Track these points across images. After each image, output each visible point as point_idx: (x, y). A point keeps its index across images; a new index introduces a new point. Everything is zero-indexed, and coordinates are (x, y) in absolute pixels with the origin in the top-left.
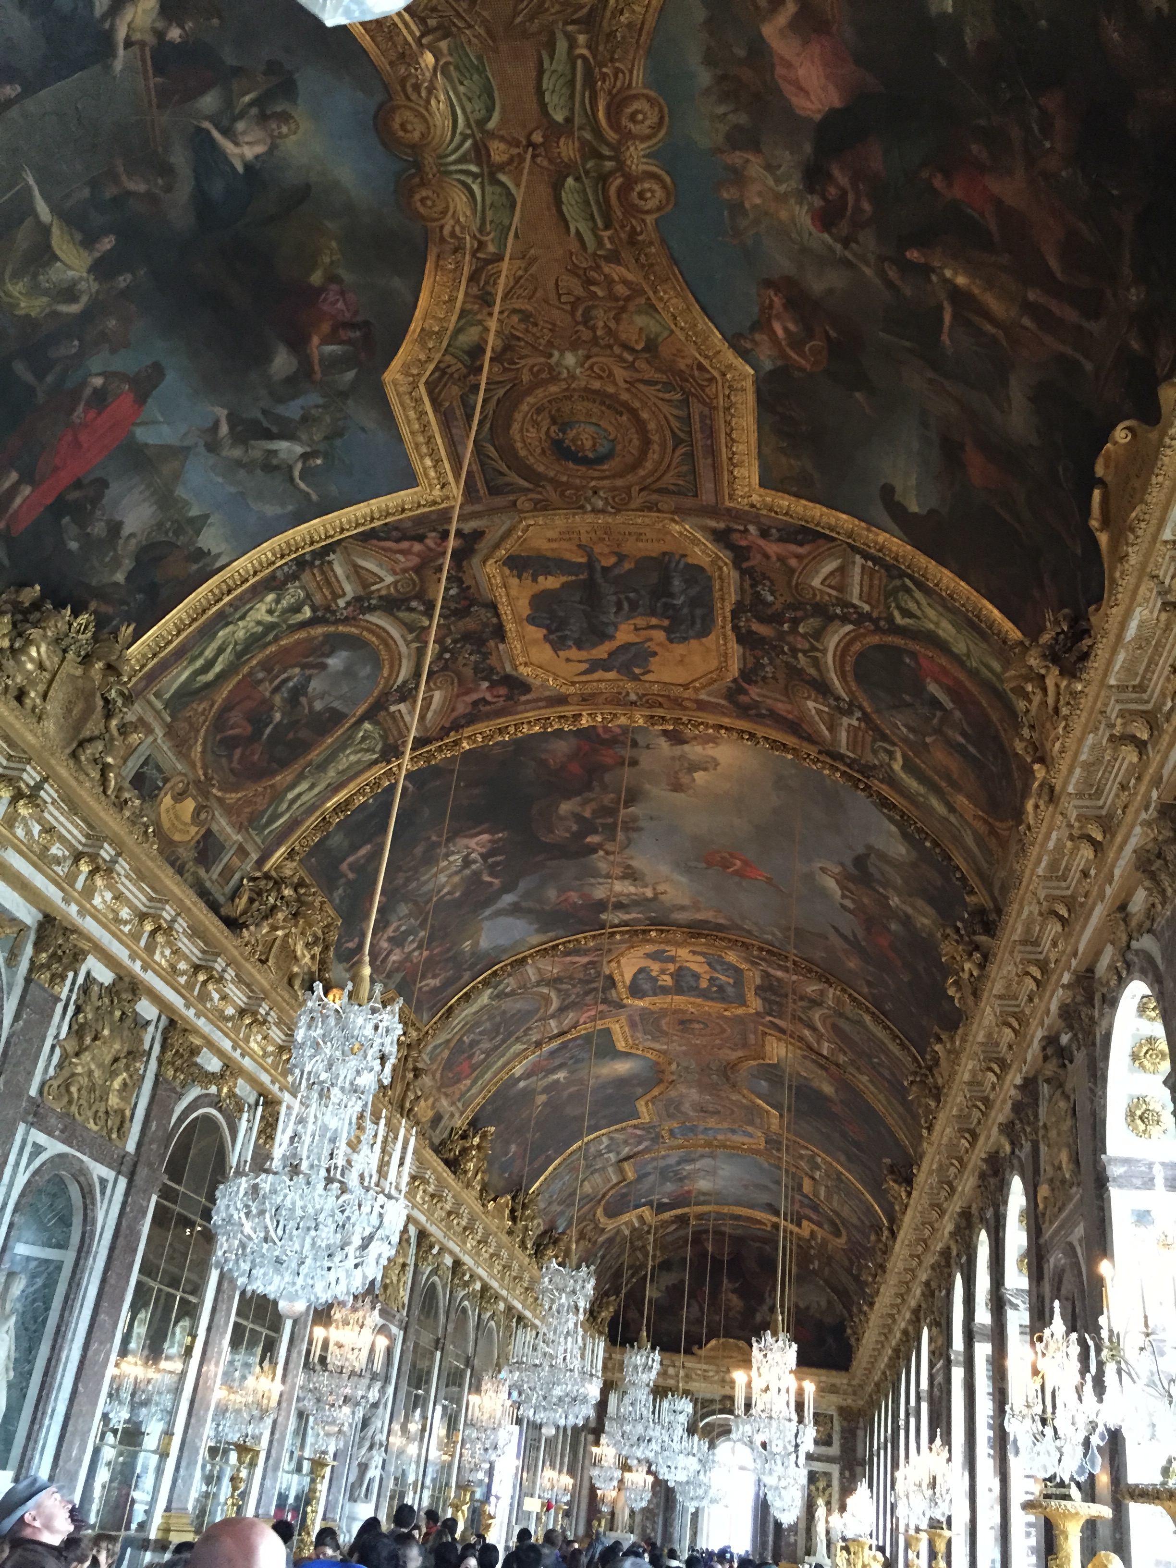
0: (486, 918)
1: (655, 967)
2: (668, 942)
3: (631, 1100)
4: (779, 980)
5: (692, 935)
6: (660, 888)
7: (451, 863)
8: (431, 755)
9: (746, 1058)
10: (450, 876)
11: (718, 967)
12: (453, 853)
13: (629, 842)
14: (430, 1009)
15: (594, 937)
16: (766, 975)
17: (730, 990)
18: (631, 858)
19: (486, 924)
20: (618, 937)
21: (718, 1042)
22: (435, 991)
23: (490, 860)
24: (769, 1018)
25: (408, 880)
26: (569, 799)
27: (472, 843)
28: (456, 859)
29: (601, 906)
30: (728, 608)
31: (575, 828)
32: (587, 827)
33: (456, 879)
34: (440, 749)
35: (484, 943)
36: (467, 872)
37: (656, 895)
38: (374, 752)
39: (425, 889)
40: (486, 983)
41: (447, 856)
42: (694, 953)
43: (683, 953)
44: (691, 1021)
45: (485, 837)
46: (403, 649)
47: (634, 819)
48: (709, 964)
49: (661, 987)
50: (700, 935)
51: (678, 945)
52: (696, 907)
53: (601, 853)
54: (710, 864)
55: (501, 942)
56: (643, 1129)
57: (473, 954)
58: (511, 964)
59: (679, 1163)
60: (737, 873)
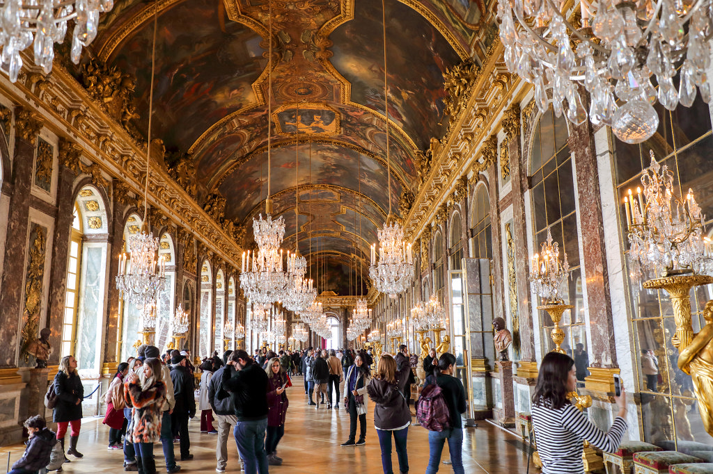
1: (321, 125)
11: (293, 128)
17: (287, 118)
21: (289, 80)
28: (370, 183)
29: (336, 151)
42: (304, 133)
47: (321, 170)
48: (297, 128)
49: (319, 115)
52: (303, 150)
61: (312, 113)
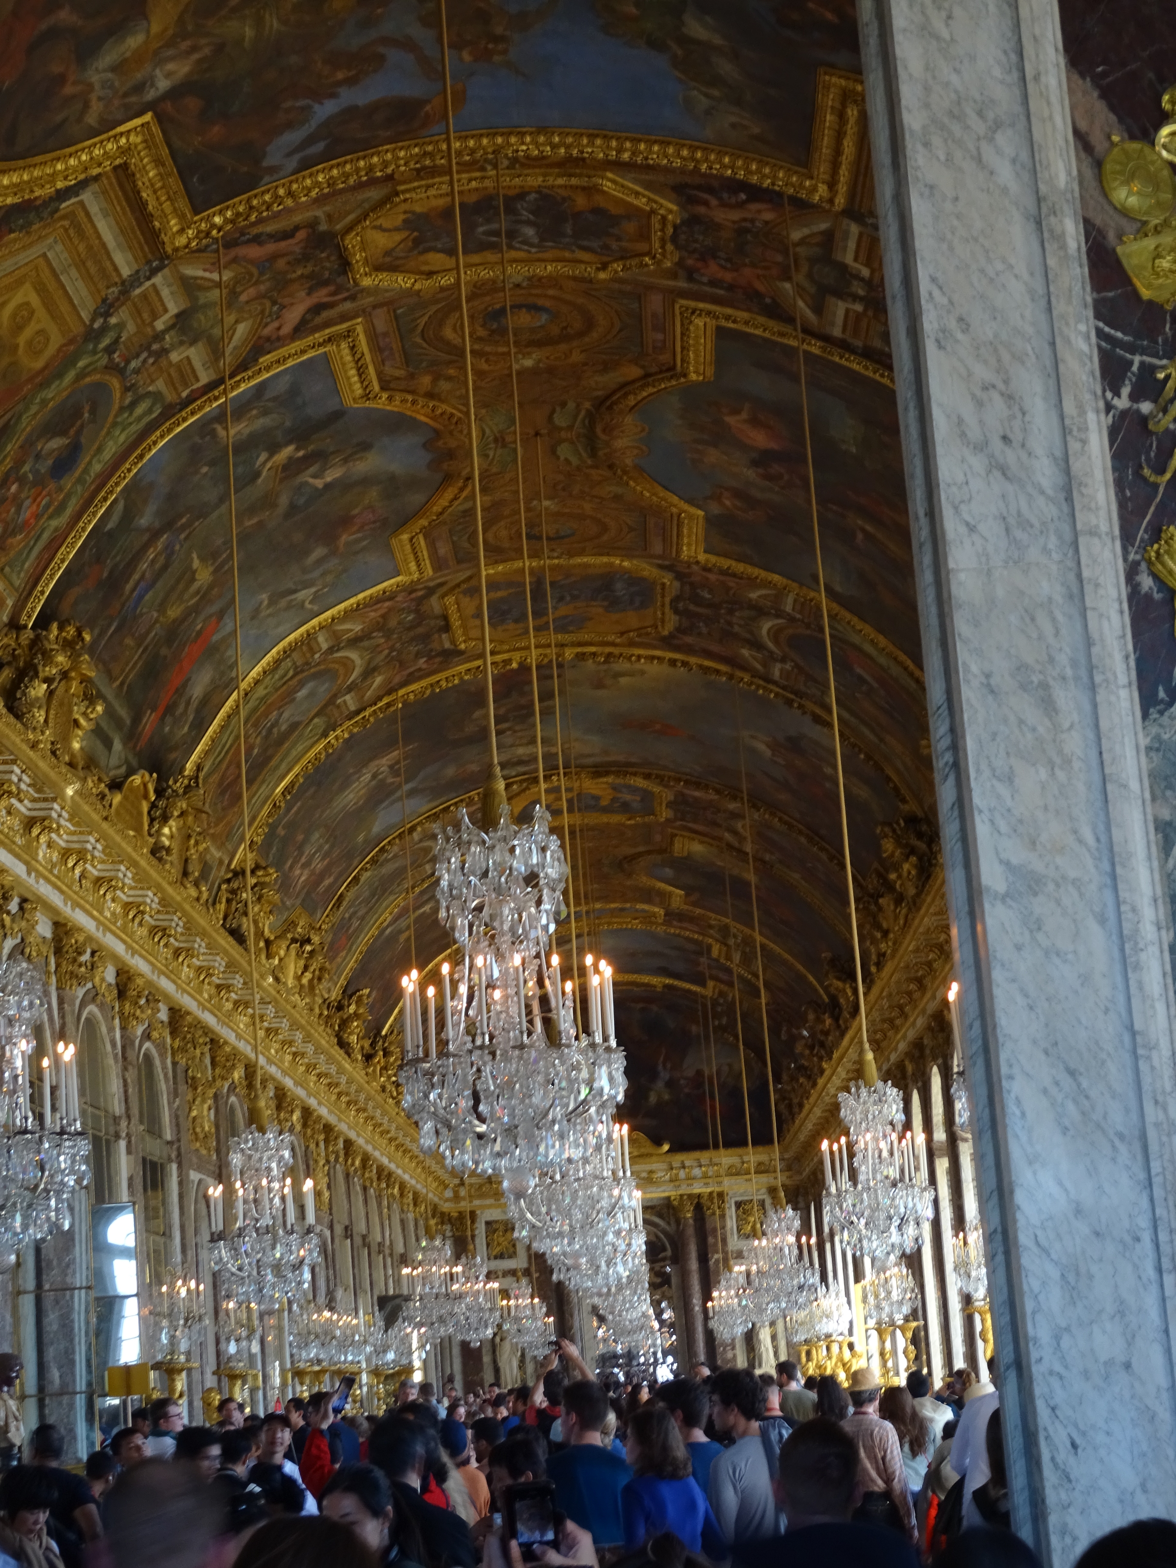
0: (383, 809)
4: (696, 798)
7: (361, 782)
8: (364, 721)
9: (649, 852)
10: (358, 792)
11: (625, 791)
12: (364, 774)
16: (681, 794)
19: (382, 814)
23: (397, 767)
24: (680, 823)
25: (323, 811)
27: (383, 761)
28: (368, 777)
30: (667, 600)
33: (363, 792)
35: (376, 829)
36: (374, 783)
39: (335, 811)
41: (359, 778)
42: (597, 783)
45: (396, 753)
46: (358, 661)
48: (613, 789)
50: (607, 772)
54: (627, 727)
57: (366, 841)
60: (655, 732)
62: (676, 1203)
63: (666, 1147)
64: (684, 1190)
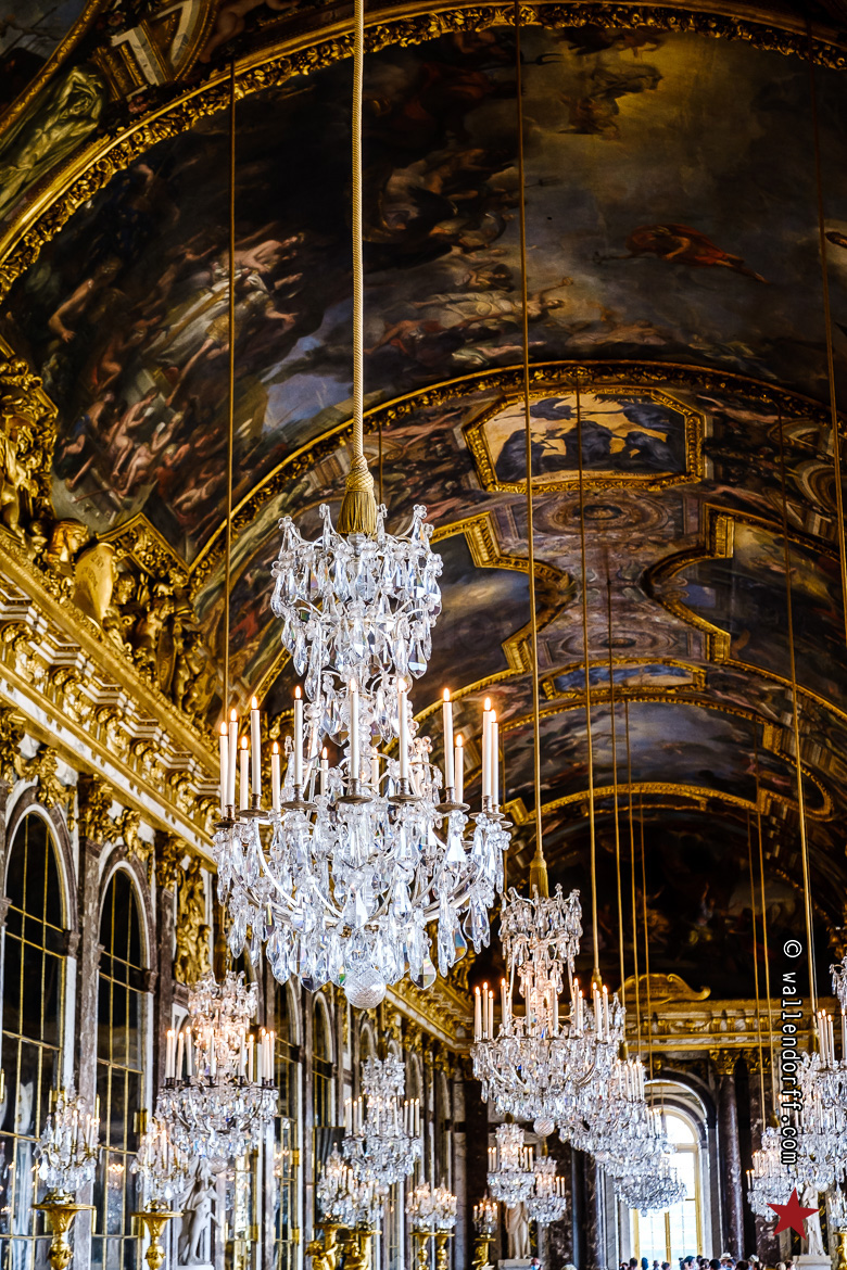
0: (275, 380)
1: (539, 427)
2: (561, 386)
3: (497, 642)
4: (744, 425)
5: (600, 371)
6: (552, 299)
7: (216, 295)
8: (181, 116)
9: (684, 555)
10: (217, 316)
11: (643, 418)
12: (220, 278)
13: (503, 228)
14: (194, 537)
15: (443, 391)
16: (721, 420)
17: (659, 450)
18: (506, 254)
19: (273, 390)
20: (482, 387)
21: (636, 535)
22: (201, 507)
23: (278, 284)
24: (722, 489)
25: (153, 331)
26: (404, 166)
27: (248, 257)
28: (227, 287)
29: (457, 338)
31: (414, 213)
32: (435, 208)
33: (224, 321)
34: (195, 104)
35: (271, 422)
36: (242, 307)
37: (544, 311)
38: (89, 120)
39: (178, 343)
40: (277, 486)
41: (211, 283)
42: (603, 398)
43: (588, 400)
44: (592, 508)
45: (269, 245)
47: (513, 186)
48: (628, 414)
49: (548, 459)
50: (617, 369)
51: (578, 388)
52: (609, 322)
53: (456, 251)
54: (636, 251)
55: (298, 415)
56: (513, 684)
57: (255, 440)
58: (313, 450)
59: (566, 729)
60: (680, 260)
61: (573, 460)
62: (714, 1058)
63: (706, 994)
64: (725, 1042)
